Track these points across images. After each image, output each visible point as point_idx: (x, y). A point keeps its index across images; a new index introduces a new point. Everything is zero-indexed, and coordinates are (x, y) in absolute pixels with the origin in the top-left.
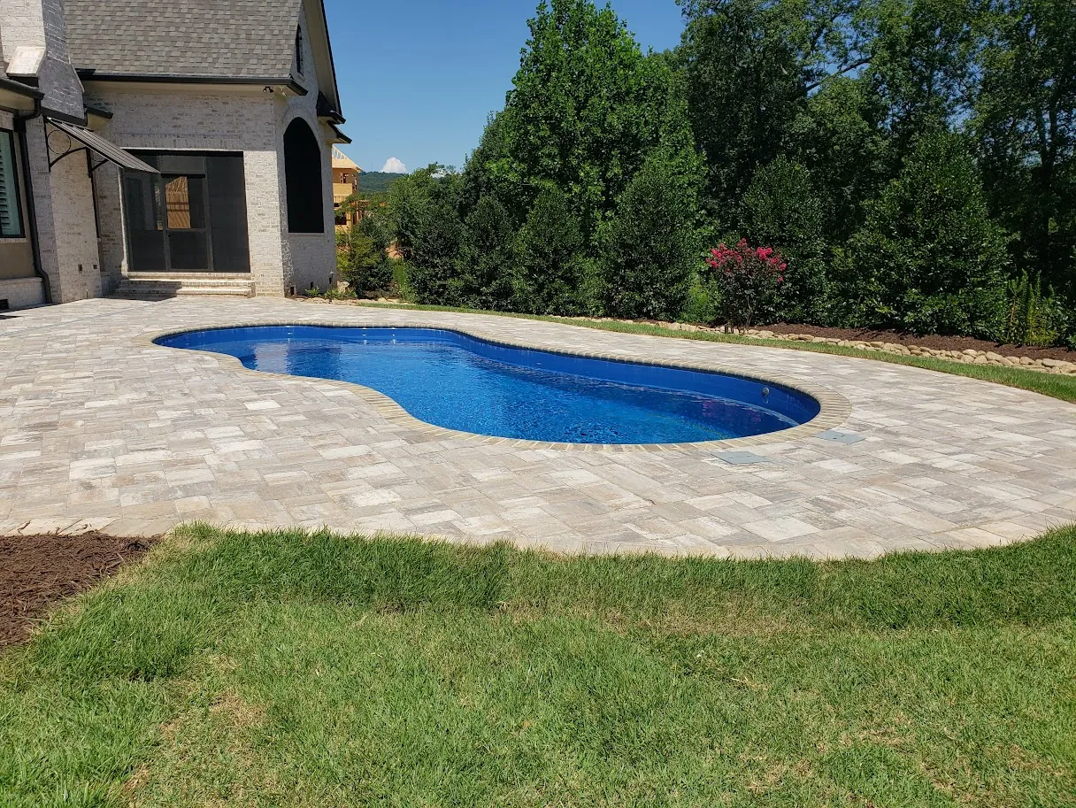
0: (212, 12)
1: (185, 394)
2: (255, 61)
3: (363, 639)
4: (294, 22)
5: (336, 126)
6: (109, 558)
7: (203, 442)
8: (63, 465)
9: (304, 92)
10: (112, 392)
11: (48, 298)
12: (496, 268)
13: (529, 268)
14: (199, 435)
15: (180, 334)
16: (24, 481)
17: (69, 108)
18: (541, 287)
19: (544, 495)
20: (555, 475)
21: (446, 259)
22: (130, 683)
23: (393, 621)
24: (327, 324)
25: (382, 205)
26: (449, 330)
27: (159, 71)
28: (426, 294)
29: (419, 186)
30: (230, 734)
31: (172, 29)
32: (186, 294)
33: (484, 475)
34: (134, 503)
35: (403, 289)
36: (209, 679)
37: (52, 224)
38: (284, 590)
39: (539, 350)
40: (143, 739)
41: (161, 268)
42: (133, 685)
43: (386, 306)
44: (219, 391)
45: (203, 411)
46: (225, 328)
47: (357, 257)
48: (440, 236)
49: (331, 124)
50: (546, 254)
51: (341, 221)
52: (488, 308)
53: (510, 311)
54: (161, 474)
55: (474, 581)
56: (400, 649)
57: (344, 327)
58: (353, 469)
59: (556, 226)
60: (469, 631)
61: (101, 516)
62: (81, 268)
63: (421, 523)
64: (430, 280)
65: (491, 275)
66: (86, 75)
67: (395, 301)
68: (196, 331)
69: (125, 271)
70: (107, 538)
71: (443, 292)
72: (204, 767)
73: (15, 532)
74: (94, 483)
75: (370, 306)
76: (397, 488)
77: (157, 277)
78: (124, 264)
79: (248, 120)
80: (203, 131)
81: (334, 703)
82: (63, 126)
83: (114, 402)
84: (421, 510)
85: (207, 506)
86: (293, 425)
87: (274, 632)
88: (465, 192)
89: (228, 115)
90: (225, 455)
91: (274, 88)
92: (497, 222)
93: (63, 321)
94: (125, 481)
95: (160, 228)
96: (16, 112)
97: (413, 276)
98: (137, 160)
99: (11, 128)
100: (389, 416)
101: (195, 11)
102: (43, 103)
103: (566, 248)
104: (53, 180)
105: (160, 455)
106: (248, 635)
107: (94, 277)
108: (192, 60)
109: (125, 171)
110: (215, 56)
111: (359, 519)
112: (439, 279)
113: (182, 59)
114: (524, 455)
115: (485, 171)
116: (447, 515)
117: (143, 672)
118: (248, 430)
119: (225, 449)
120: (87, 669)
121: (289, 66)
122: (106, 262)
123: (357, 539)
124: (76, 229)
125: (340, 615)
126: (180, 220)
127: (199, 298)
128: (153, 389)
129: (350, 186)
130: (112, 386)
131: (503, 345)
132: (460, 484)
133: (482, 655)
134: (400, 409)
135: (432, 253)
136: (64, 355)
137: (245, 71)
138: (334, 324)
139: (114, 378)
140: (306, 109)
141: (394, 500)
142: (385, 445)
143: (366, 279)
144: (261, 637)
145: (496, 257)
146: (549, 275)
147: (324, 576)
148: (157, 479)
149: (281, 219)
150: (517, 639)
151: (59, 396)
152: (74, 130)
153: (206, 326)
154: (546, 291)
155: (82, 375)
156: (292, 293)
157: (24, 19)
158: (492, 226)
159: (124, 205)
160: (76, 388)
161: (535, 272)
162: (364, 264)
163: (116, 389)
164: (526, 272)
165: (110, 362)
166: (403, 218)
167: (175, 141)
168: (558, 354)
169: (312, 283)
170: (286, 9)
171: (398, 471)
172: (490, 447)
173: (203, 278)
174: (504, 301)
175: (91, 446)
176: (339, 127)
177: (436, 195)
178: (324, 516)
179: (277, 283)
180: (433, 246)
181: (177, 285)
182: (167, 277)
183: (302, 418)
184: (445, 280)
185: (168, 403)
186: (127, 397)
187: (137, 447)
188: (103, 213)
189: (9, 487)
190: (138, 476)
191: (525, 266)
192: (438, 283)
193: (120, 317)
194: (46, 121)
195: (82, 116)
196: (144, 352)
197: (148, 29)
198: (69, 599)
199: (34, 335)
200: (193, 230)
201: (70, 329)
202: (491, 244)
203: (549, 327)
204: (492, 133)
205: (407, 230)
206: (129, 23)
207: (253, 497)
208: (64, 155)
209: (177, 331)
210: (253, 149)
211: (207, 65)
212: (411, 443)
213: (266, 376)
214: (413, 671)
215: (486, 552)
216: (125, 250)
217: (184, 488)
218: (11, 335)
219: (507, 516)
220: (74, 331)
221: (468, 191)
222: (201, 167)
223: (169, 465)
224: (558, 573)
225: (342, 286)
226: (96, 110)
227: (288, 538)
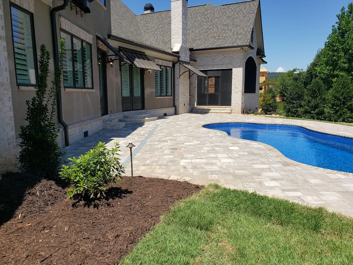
0: (227, 27)
1: (211, 143)
2: (238, 40)
3: (268, 232)
4: (252, 27)
5: (263, 58)
6: (190, 190)
7: (216, 158)
8: (179, 161)
9: (253, 48)
10: (191, 140)
11: (176, 113)
12: (318, 104)
13: (332, 104)
14: (215, 156)
15: (210, 124)
16: (169, 164)
17: (186, 59)
18: (337, 112)
19: (339, 192)
20: (344, 185)
21: (298, 101)
22: (196, 230)
23: (279, 228)
24: (255, 123)
25: (276, 83)
26: (299, 126)
27: (210, 47)
28: (289, 113)
29: (289, 76)
30: (224, 253)
31: (215, 34)
32: (212, 112)
33: (313, 181)
34: (197, 174)
35: (281, 111)
36: (218, 234)
37: (179, 92)
38: (241, 210)
39: (336, 136)
40: (200, 248)
41: (205, 105)
42: (197, 230)
43: (275, 117)
44: (221, 143)
45: (216, 148)
46: (223, 123)
47: (265, 101)
48: (296, 93)
49: (261, 58)
50: (340, 99)
51: (261, 89)
52: (314, 119)
53: (323, 120)
54: (204, 166)
55: (310, 220)
56: (282, 239)
57: (260, 124)
58: (264, 173)
59: (346, 89)
60: (309, 238)
61: (188, 177)
62: (184, 105)
63: (289, 195)
64: (291, 108)
65: (316, 107)
66: (191, 50)
67: (278, 116)
68: (214, 124)
69: (196, 106)
70: (190, 184)
71: (296, 113)
72: (216, 262)
73: (167, 178)
74: (186, 167)
75: (270, 117)
76: (280, 181)
77: (204, 107)
78: (196, 103)
79: (235, 59)
80: (221, 63)
81: (258, 252)
82: (184, 65)
83: (192, 144)
84: (289, 190)
85: (217, 178)
86: (244, 155)
87: (238, 223)
88: (307, 78)
89: (229, 58)
90: (223, 163)
91: (244, 48)
92: (319, 88)
93: (179, 119)
94: (194, 167)
95: (206, 93)
96: (173, 62)
97: (285, 107)
98: (202, 73)
99: (171, 66)
100: (276, 155)
101: (222, 28)
102: (180, 59)
103: (349, 97)
104: (180, 80)
105: (204, 160)
106: (230, 222)
107: (187, 107)
108: (220, 42)
109: (198, 76)
110: (227, 40)
111: (266, 190)
112: (295, 108)
113: (217, 42)
114: (330, 175)
115: (315, 70)
116: (298, 194)
117: (200, 227)
118: (230, 155)
119: (223, 161)
120: (185, 223)
121: (249, 41)
122: (191, 103)
123: (266, 197)
124: (184, 94)
125: (260, 222)
126: (212, 90)
127: (215, 113)
128: (202, 140)
129: (264, 77)
130: (191, 139)
131: (320, 133)
132: (303, 183)
133: (314, 249)
134: (280, 153)
135: (293, 99)
136: (180, 129)
137: (235, 44)
138: (257, 123)
139: (192, 136)
140: (253, 54)
141: (278, 185)
142: (275, 166)
143: (268, 108)
144: (234, 224)
145: (318, 100)
146: (341, 107)
147: (255, 208)
148: (203, 168)
149: (242, 89)
150: (329, 246)
151: (178, 141)
152: (187, 66)
153: (217, 122)
154: (339, 113)
155: (184, 135)
156: (244, 112)
157: (177, 36)
158: (317, 89)
159: (197, 87)
160: (182, 138)
161: (335, 106)
162: (268, 103)
163: (192, 140)
164: (331, 105)
165: (191, 132)
166: (283, 87)
167: (213, 67)
168: (345, 137)
169: (250, 109)
170: (250, 23)
171: (279, 175)
172: (315, 171)
173: (217, 108)
174: (320, 116)
175: (186, 156)
176: (264, 59)
177: (296, 79)
178: (254, 187)
179: (239, 109)
180: (293, 97)
181: (209, 110)
182: (207, 107)
183: (246, 153)
184: (297, 108)
185: (206, 145)
186: (195, 142)
187: (198, 157)
188: (191, 89)
189: (166, 165)
190: (198, 166)
191: (330, 103)
192: (294, 109)
193: (194, 119)
194: (180, 64)
195: (189, 62)
196: (200, 129)
197: (208, 35)
198: (180, 200)
199: (172, 123)
200: (216, 93)
201: (181, 122)
202: (317, 96)
203: (341, 127)
204: (318, 56)
205: (284, 91)
206: (203, 34)
207: (231, 177)
208: (184, 73)
209: (209, 123)
210: (235, 67)
211: (224, 43)
212: (285, 166)
213: (235, 139)
214: (287, 248)
215: (315, 210)
216: (196, 99)
217: (211, 172)
218: (167, 123)
219: (323, 198)
220: (182, 123)
221: (308, 77)
222: (219, 74)
223: (207, 164)
224: (347, 224)
225: (260, 110)
226: (193, 59)
227: (243, 193)
